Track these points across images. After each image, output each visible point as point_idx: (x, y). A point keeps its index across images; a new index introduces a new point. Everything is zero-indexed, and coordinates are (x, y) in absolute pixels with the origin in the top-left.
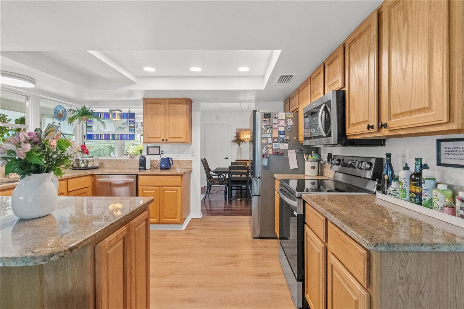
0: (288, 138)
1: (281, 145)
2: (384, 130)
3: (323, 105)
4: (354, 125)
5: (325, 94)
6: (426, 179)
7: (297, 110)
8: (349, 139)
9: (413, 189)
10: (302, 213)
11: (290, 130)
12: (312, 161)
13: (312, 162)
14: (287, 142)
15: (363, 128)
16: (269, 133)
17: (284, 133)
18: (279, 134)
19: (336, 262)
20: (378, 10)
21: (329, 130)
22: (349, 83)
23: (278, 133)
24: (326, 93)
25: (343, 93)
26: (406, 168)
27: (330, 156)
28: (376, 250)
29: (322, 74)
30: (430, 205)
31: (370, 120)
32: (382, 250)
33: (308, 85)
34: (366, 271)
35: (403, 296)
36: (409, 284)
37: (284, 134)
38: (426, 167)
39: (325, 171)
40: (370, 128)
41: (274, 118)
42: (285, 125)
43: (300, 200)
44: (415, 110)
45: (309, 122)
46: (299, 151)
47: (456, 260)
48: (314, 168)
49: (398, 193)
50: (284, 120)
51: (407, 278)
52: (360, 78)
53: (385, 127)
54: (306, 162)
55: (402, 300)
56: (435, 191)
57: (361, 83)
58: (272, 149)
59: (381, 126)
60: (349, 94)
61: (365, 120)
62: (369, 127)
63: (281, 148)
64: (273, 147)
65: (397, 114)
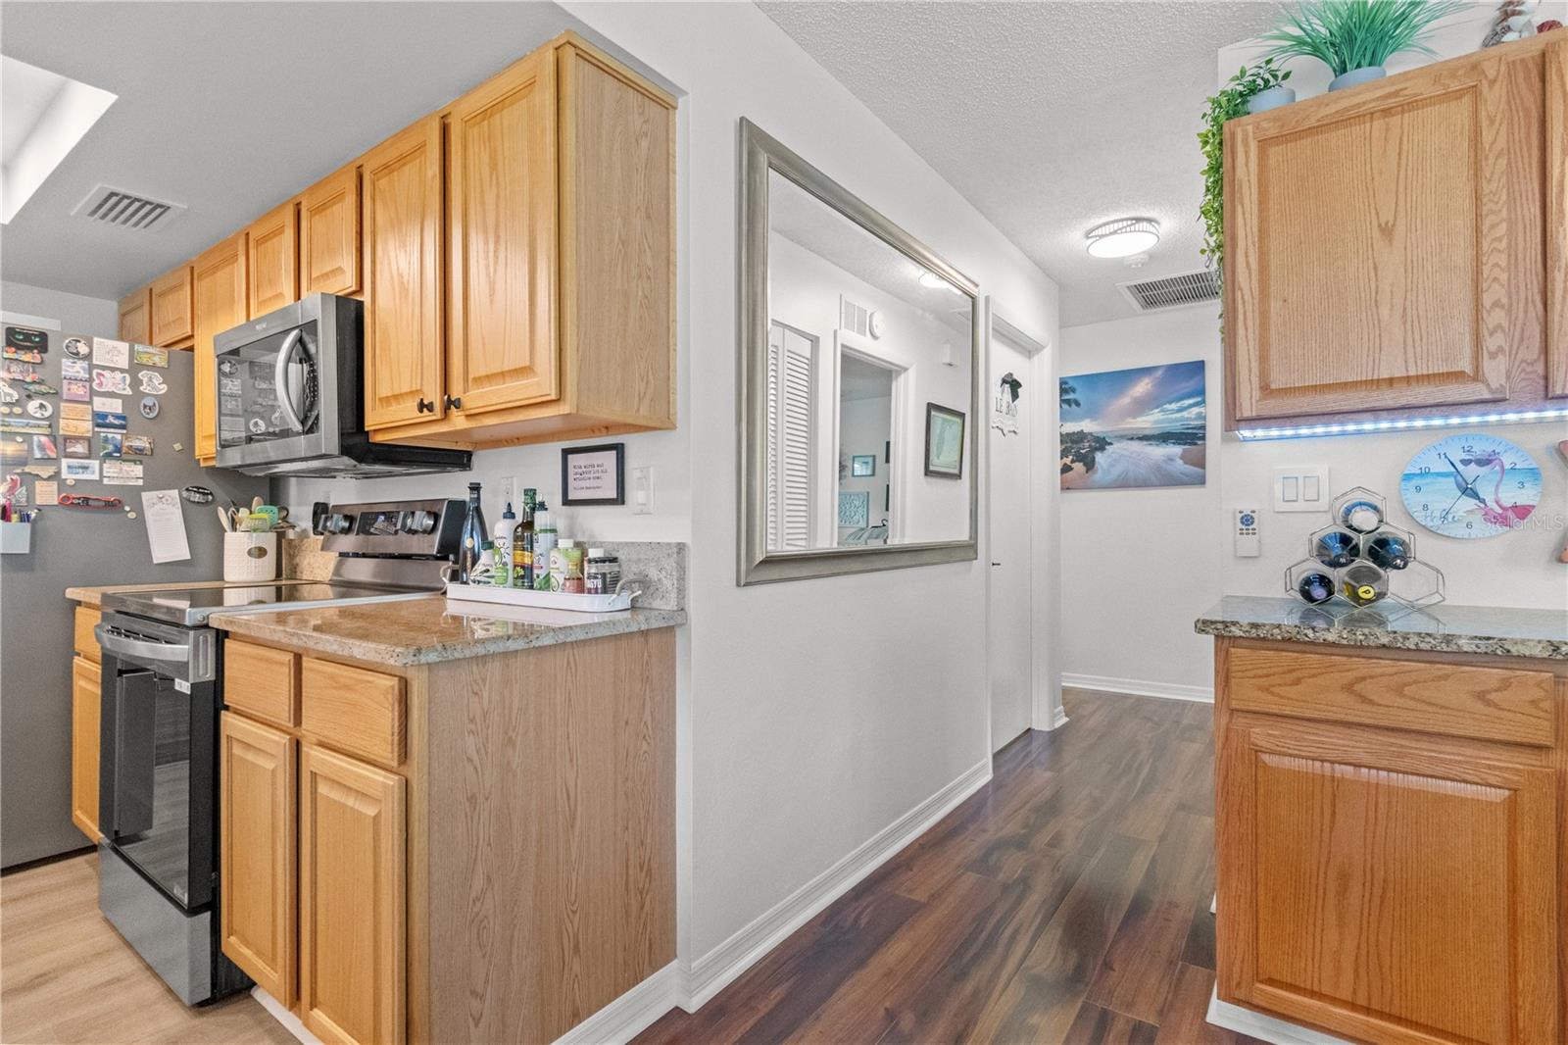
0: (142, 442)
1: (105, 470)
2: (456, 414)
3: (294, 333)
4: (387, 400)
5: (299, 299)
6: (541, 531)
7: (188, 344)
8: (375, 444)
9: (519, 560)
10: (210, 676)
11: (152, 415)
12: (255, 530)
13: (254, 535)
14: (138, 457)
15: (408, 411)
16: (38, 415)
17: (123, 422)
18: (98, 425)
19: (326, 757)
20: (442, 118)
21: (314, 413)
22: (374, 283)
23: (93, 420)
24: (302, 298)
25: (357, 308)
26: (510, 514)
27: (321, 510)
28: (416, 663)
29: (289, 235)
30: (547, 584)
31: (425, 390)
32: (430, 661)
33: (235, 258)
34: (396, 724)
35: (475, 757)
36: (488, 728)
37: (123, 427)
38: (542, 506)
39: (305, 562)
40: (425, 409)
41: (67, 357)
42: (128, 391)
43: (202, 635)
44: (510, 371)
45: (240, 392)
46: (198, 495)
47: (568, 663)
48: (261, 552)
49: (492, 577)
50: (122, 371)
51: (485, 717)
52: (400, 275)
53: (456, 408)
54: (229, 536)
55: (475, 768)
56: (554, 554)
57: (404, 290)
58: (54, 485)
59: (450, 404)
60: (374, 312)
61: (414, 389)
62: (422, 406)
63: (106, 481)
64: (64, 475)
65: (480, 378)
